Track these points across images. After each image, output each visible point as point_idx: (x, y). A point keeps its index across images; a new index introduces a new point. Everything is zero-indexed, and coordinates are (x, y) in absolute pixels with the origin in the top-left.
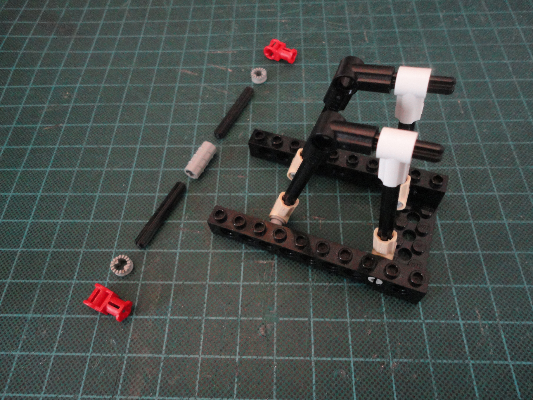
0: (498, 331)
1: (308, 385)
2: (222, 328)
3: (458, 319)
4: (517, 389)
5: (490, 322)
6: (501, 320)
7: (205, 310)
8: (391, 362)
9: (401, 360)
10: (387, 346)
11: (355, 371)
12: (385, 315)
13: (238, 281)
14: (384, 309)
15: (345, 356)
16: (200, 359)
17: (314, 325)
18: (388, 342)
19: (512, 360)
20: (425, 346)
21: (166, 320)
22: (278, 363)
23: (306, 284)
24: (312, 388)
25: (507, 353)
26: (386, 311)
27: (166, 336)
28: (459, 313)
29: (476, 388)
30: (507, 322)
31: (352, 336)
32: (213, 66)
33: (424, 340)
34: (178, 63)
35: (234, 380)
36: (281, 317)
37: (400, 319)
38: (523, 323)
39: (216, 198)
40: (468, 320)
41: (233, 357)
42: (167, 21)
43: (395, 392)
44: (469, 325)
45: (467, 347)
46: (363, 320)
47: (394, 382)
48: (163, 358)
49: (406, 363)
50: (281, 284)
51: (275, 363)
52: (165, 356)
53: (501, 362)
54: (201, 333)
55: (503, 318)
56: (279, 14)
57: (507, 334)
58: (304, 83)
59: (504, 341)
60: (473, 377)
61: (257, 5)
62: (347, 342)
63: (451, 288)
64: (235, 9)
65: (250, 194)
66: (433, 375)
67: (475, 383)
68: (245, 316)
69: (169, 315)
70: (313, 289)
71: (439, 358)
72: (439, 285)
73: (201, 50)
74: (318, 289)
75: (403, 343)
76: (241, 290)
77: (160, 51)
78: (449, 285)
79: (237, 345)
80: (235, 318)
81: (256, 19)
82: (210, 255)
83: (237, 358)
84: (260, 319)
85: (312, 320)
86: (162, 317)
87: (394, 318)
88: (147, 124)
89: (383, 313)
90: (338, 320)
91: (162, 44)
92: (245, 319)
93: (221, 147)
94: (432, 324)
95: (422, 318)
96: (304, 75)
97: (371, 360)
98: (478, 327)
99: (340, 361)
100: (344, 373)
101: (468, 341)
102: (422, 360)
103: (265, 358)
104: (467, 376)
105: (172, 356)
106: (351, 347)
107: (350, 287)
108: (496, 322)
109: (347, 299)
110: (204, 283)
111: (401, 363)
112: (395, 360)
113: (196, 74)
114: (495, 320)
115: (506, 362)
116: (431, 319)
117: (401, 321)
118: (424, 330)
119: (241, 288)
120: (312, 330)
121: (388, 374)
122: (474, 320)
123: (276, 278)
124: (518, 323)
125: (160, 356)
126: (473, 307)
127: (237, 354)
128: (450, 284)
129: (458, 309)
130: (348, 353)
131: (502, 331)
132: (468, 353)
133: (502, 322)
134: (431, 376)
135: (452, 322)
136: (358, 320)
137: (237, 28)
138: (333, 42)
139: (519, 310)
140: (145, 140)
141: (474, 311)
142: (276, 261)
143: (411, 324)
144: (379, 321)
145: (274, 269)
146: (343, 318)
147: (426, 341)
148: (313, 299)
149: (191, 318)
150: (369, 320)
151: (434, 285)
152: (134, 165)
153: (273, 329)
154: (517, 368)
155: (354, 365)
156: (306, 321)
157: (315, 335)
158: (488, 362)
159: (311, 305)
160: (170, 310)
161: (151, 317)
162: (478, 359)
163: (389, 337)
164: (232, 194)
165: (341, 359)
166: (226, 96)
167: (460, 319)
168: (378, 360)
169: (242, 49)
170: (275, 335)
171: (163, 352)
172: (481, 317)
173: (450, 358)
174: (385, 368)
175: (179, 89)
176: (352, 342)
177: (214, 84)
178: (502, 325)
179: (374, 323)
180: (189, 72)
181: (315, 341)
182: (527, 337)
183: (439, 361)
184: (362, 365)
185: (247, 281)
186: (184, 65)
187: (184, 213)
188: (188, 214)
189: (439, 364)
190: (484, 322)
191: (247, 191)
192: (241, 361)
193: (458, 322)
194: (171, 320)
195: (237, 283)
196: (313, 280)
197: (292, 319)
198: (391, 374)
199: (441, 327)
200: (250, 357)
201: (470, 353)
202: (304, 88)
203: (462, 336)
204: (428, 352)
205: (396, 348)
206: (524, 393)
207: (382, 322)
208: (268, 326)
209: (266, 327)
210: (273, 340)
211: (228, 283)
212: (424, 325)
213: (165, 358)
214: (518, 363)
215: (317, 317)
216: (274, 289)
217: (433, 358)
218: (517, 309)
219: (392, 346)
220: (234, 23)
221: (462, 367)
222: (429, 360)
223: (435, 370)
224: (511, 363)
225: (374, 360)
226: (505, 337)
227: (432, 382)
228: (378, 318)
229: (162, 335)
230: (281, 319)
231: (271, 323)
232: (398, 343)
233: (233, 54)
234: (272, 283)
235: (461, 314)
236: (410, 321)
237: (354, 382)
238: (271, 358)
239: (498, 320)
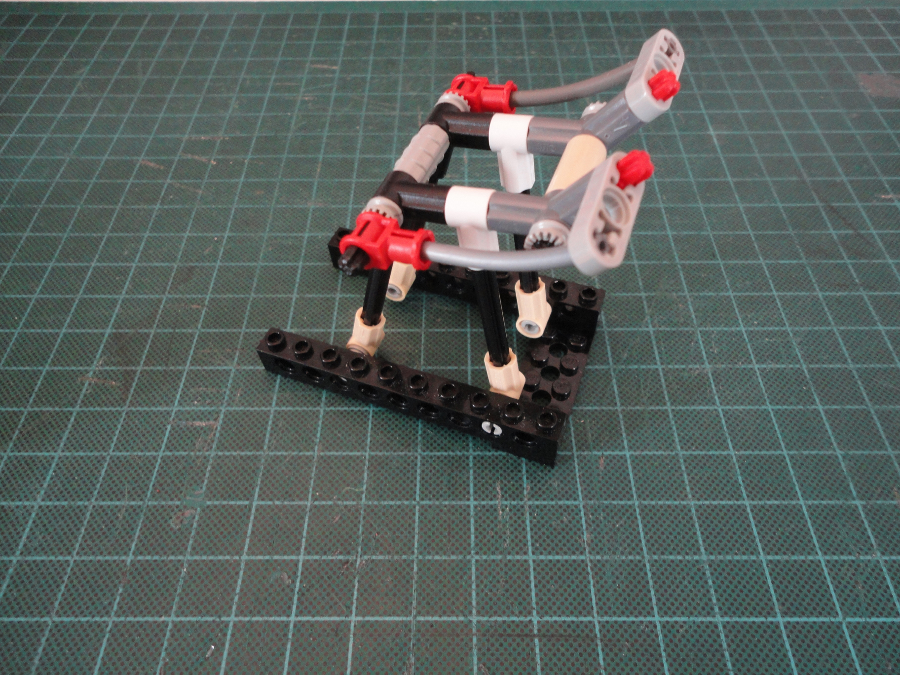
0: (523, 514)
1: (229, 594)
2: (117, 518)
3: (468, 500)
4: (533, 594)
5: (514, 503)
6: (529, 499)
7: (96, 493)
8: (359, 560)
9: (374, 557)
10: (358, 537)
11: (302, 573)
12: (363, 496)
13: (156, 451)
14: (365, 487)
15: (292, 553)
16: (72, 563)
17: (257, 510)
18: (360, 532)
19: (533, 553)
20: (414, 537)
21: (33, 507)
22: (190, 565)
23: (258, 453)
24: (232, 599)
25: (529, 544)
26: (367, 489)
27: (27, 530)
28: (472, 491)
29: (474, 594)
30: (537, 503)
31: (309, 525)
32: (189, 157)
33: (414, 529)
34: (138, 154)
35: (118, 590)
36: (210, 500)
37: (385, 500)
38: (560, 503)
39: (151, 336)
40: (483, 500)
41: (124, 558)
42: (137, 95)
43: (355, 601)
44: (484, 506)
45: (473, 537)
46: (330, 503)
47: (356, 587)
48: (15, 562)
49: (380, 561)
50: (220, 454)
51: (186, 565)
52: (19, 558)
53: (518, 557)
54: (83, 525)
55: (533, 496)
56: (302, 90)
57: (535, 518)
58: (316, 181)
59: (528, 529)
60: (473, 578)
61: (273, 77)
62: (300, 533)
63: (468, 458)
64: (240, 81)
65: (203, 330)
66: (416, 577)
67: (474, 586)
68: (156, 500)
69: (39, 500)
70: (266, 461)
71: (429, 553)
72: (451, 453)
73: (178, 136)
74: (274, 461)
75: (382, 533)
76: (158, 463)
77: (116, 136)
78: (466, 453)
79: (132, 541)
80: (140, 503)
81: (268, 95)
82: (124, 415)
83: (130, 558)
84: (178, 503)
85: (255, 504)
86: (27, 503)
87: (378, 500)
88: (72, 235)
89: (362, 493)
90: (294, 503)
91: (122, 126)
92: (156, 503)
93: (176, 266)
94: (430, 507)
95: (418, 499)
96: (319, 170)
97: (330, 558)
98: (495, 510)
99: (284, 561)
100: (286, 576)
101: (476, 529)
102: (404, 557)
103: (172, 558)
104: (465, 578)
105: (29, 558)
106: (304, 540)
107: (322, 457)
108: (522, 503)
109: (313, 475)
110: (105, 454)
111: (373, 561)
112: (366, 557)
113: (162, 168)
114: (521, 500)
115: (525, 557)
116: (430, 499)
117: (386, 503)
118: (417, 514)
119: (159, 460)
120: (252, 518)
121: (351, 577)
122: (491, 500)
123: (214, 446)
124: (553, 503)
125: (12, 558)
126: (494, 482)
127: (131, 554)
128: (468, 451)
129: (472, 485)
130: (298, 549)
131: (528, 514)
132: (473, 545)
133: (530, 503)
134: (412, 578)
135: (459, 503)
136: (324, 503)
137: (237, 107)
138: (370, 127)
139: (558, 485)
140: (64, 256)
141: (495, 489)
142: (221, 422)
143: (399, 507)
144: (354, 503)
145: (214, 435)
146: (301, 500)
147: (417, 530)
148: (263, 474)
149: (72, 503)
150: (339, 503)
151: (445, 454)
152: (38, 290)
153: (194, 518)
154: (538, 565)
155: (303, 565)
156: (246, 506)
157: (254, 525)
158: (500, 557)
159: (259, 483)
160: (42, 492)
161: (12, 503)
162: (485, 553)
163: (363, 526)
164: (177, 331)
165: (286, 557)
166: (199, 198)
167: (472, 499)
168: (341, 557)
169: (238, 134)
170: (195, 525)
171: (18, 553)
172: (503, 496)
173: (445, 554)
174: (347, 569)
175: (131, 187)
176: (308, 533)
177: (186, 181)
178: (530, 507)
179: (346, 507)
180: (152, 164)
181: (253, 532)
182: (562, 522)
183: (429, 557)
184: (316, 565)
185: (171, 451)
186: (147, 155)
187: (98, 356)
188: (104, 357)
189: (429, 561)
190: (505, 503)
191: (199, 326)
192: (133, 564)
193: (467, 503)
194: (40, 507)
195: (155, 454)
196: (269, 448)
197: (225, 503)
198: (354, 578)
199: (441, 511)
200: (148, 558)
201: (477, 545)
202: (315, 188)
203: (469, 522)
204: (416, 545)
205: (370, 541)
206: (541, 599)
207: (358, 504)
208: (188, 513)
209: (183, 514)
210: (190, 533)
211: (140, 454)
212: (417, 507)
213: (18, 561)
214: (542, 557)
215: (263, 500)
216: (208, 461)
217: (421, 553)
218: (555, 485)
219: (366, 537)
220: (234, 99)
221: (461, 565)
222: (415, 556)
223: (420, 569)
224: (530, 557)
225: (334, 558)
226: (531, 522)
227: (412, 586)
228: (354, 500)
229: (22, 528)
230: (209, 503)
231: (192, 508)
232: (375, 533)
233: (223, 142)
234: (207, 453)
235: (475, 492)
236: (399, 503)
237: (297, 590)
238: (180, 557)
239: (526, 499)
